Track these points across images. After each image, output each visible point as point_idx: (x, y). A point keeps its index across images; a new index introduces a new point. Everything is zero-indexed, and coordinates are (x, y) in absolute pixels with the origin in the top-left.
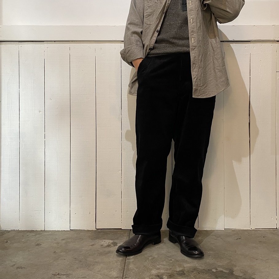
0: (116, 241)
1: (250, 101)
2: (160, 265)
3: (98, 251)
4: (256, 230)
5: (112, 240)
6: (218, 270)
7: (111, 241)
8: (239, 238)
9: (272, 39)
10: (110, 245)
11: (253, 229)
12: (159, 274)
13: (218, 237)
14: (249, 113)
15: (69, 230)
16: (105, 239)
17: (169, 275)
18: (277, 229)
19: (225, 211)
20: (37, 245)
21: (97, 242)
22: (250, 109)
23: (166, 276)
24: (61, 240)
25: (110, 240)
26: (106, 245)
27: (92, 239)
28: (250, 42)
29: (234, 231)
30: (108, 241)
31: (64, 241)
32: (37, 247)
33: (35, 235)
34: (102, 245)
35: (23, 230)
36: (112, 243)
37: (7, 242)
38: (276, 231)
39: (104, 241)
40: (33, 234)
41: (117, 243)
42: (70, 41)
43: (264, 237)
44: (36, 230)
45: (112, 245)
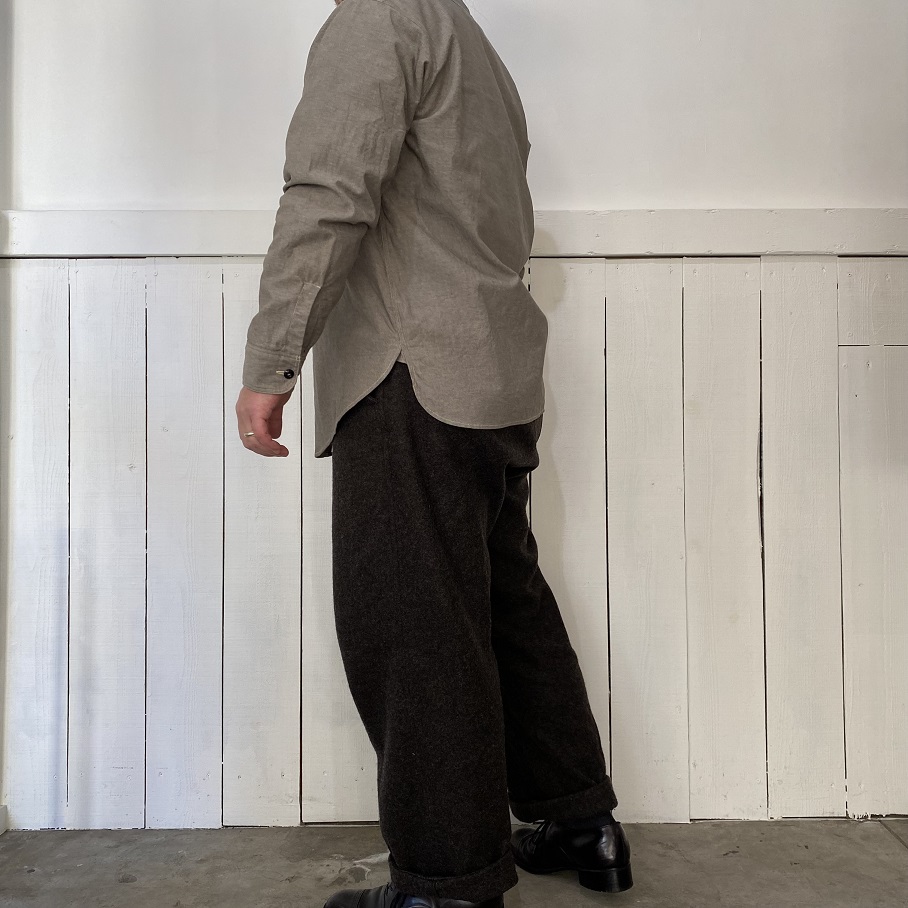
0: (358, 863)
1: (761, 433)
3: (308, 898)
4: (787, 824)
5: (350, 860)
7: (348, 866)
8: (734, 852)
9: (824, 250)
10: (344, 880)
11: (775, 818)
13: (671, 848)
14: (761, 468)
15: (221, 826)
16: (328, 856)
18: (847, 817)
19: (692, 765)
20: (125, 880)
21: (306, 867)
22: (761, 455)
24: (198, 862)
25: (345, 859)
26: (331, 877)
27: (288, 858)
28: (759, 256)
29: (718, 825)
30: (338, 863)
31: (204, 868)
32: (123, 886)
33: (118, 846)
34: (320, 879)
35: (77, 828)
36: (351, 872)
37: (30, 871)
38: (846, 826)
39: (326, 862)
40: (111, 843)
41: (363, 871)
42: (225, 256)
43: (806, 847)
44: (116, 828)
45: (350, 878)
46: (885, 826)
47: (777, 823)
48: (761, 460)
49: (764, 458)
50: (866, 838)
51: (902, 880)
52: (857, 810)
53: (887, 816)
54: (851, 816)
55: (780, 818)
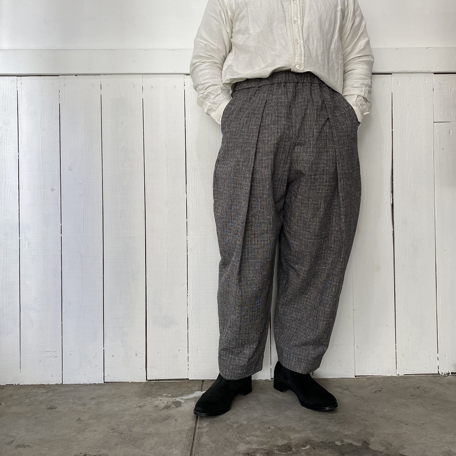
0: (178, 399)
1: (392, 169)
2: (252, 437)
3: (150, 415)
4: (406, 377)
5: (173, 397)
6: (343, 442)
7: (171, 400)
8: (379, 391)
9: (426, 70)
10: (170, 406)
11: (400, 375)
12: (250, 451)
13: (346, 389)
14: (392, 188)
16: (161, 396)
17: (266, 451)
18: (439, 374)
19: (356, 347)
20: (51, 408)
21: (149, 401)
22: (392, 181)
23: (261, 453)
24: (90, 399)
25: (170, 397)
26: (162, 405)
27: (139, 397)
28: (391, 74)
29: (370, 378)
30: (167, 399)
31: (94, 402)
32: (50, 411)
34: (157, 406)
35: (26, 384)
36: (174, 403)
38: (438, 378)
39: (160, 399)
40: (44, 391)
41: (181, 403)
42: (102, 74)
43: (418, 388)
45: (173, 406)
52: (444, 370)
55: (403, 375)
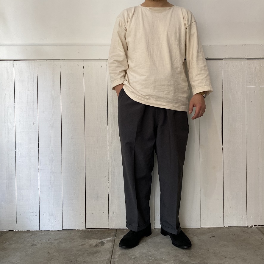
0: (102, 240)
1: (223, 113)
3: (87, 250)
4: (229, 228)
7: (99, 241)
9: (242, 57)
10: (98, 245)
11: (226, 227)
13: (195, 235)
14: (222, 123)
15: (62, 230)
16: (93, 238)
18: (247, 226)
22: (222, 119)
24: (55, 240)
26: (94, 244)
27: (82, 239)
28: (222, 59)
29: (209, 229)
30: (96, 240)
31: (56, 242)
33: (31, 236)
34: (91, 245)
35: (20, 230)
36: (100, 243)
37: (5, 243)
38: (246, 229)
39: (93, 240)
40: (29, 234)
41: (104, 243)
42: (61, 59)
43: (235, 235)
44: (31, 230)
45: (100, 245)
46: (258, 228)
47: (226, 228)
48: (222, 121)
49: (223, 120)
50: (252, 232)
51: (262, 244)
52: (250, 224)
53: (259, 226)
54: (248, 226)
55: (227, 227)
